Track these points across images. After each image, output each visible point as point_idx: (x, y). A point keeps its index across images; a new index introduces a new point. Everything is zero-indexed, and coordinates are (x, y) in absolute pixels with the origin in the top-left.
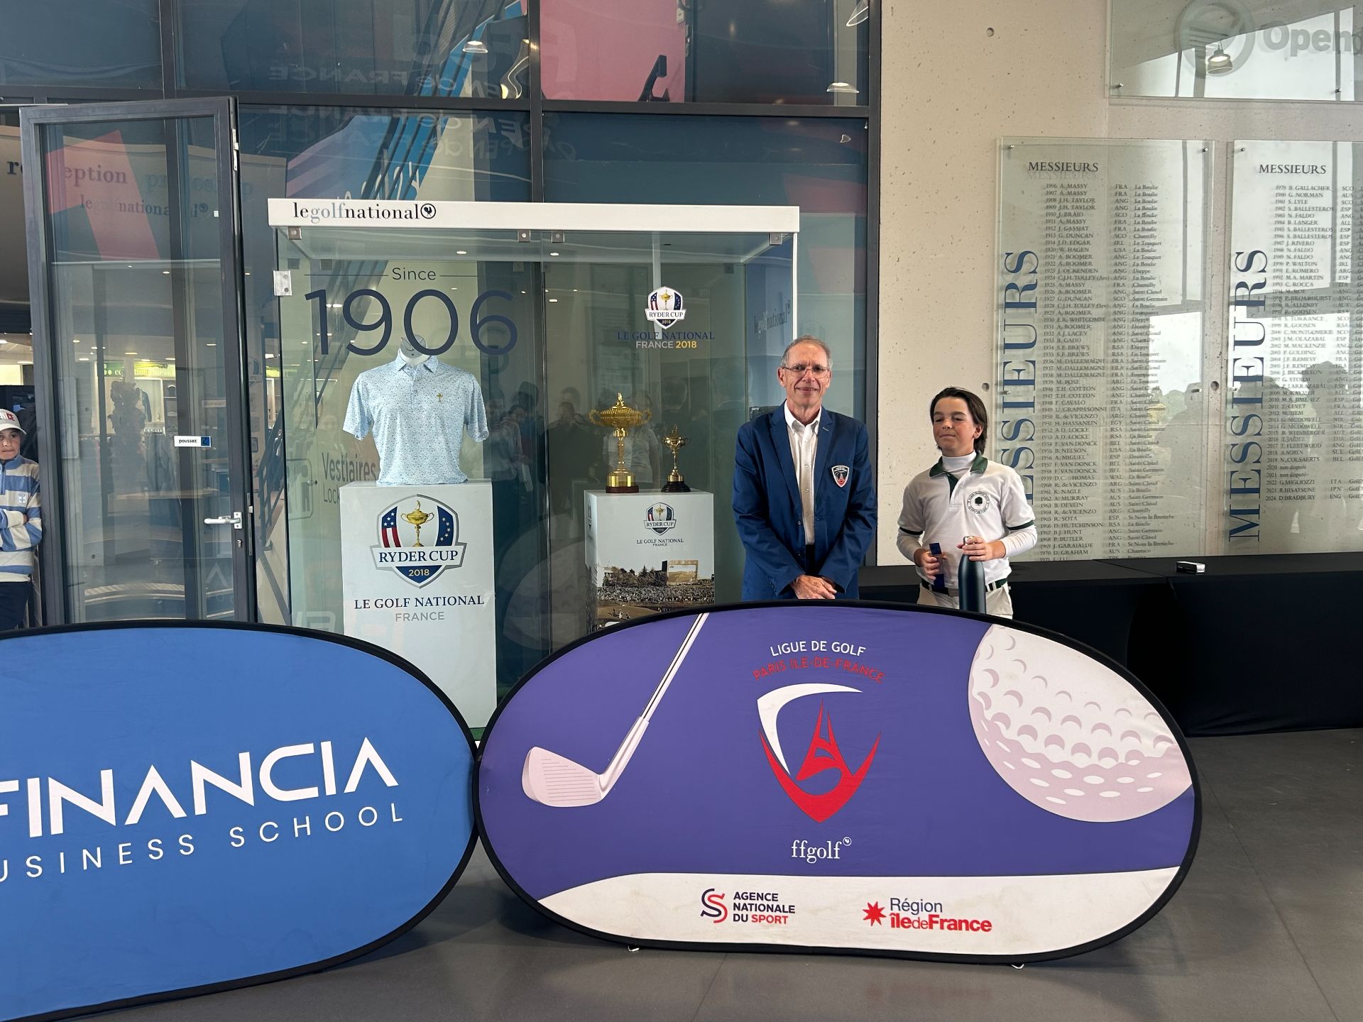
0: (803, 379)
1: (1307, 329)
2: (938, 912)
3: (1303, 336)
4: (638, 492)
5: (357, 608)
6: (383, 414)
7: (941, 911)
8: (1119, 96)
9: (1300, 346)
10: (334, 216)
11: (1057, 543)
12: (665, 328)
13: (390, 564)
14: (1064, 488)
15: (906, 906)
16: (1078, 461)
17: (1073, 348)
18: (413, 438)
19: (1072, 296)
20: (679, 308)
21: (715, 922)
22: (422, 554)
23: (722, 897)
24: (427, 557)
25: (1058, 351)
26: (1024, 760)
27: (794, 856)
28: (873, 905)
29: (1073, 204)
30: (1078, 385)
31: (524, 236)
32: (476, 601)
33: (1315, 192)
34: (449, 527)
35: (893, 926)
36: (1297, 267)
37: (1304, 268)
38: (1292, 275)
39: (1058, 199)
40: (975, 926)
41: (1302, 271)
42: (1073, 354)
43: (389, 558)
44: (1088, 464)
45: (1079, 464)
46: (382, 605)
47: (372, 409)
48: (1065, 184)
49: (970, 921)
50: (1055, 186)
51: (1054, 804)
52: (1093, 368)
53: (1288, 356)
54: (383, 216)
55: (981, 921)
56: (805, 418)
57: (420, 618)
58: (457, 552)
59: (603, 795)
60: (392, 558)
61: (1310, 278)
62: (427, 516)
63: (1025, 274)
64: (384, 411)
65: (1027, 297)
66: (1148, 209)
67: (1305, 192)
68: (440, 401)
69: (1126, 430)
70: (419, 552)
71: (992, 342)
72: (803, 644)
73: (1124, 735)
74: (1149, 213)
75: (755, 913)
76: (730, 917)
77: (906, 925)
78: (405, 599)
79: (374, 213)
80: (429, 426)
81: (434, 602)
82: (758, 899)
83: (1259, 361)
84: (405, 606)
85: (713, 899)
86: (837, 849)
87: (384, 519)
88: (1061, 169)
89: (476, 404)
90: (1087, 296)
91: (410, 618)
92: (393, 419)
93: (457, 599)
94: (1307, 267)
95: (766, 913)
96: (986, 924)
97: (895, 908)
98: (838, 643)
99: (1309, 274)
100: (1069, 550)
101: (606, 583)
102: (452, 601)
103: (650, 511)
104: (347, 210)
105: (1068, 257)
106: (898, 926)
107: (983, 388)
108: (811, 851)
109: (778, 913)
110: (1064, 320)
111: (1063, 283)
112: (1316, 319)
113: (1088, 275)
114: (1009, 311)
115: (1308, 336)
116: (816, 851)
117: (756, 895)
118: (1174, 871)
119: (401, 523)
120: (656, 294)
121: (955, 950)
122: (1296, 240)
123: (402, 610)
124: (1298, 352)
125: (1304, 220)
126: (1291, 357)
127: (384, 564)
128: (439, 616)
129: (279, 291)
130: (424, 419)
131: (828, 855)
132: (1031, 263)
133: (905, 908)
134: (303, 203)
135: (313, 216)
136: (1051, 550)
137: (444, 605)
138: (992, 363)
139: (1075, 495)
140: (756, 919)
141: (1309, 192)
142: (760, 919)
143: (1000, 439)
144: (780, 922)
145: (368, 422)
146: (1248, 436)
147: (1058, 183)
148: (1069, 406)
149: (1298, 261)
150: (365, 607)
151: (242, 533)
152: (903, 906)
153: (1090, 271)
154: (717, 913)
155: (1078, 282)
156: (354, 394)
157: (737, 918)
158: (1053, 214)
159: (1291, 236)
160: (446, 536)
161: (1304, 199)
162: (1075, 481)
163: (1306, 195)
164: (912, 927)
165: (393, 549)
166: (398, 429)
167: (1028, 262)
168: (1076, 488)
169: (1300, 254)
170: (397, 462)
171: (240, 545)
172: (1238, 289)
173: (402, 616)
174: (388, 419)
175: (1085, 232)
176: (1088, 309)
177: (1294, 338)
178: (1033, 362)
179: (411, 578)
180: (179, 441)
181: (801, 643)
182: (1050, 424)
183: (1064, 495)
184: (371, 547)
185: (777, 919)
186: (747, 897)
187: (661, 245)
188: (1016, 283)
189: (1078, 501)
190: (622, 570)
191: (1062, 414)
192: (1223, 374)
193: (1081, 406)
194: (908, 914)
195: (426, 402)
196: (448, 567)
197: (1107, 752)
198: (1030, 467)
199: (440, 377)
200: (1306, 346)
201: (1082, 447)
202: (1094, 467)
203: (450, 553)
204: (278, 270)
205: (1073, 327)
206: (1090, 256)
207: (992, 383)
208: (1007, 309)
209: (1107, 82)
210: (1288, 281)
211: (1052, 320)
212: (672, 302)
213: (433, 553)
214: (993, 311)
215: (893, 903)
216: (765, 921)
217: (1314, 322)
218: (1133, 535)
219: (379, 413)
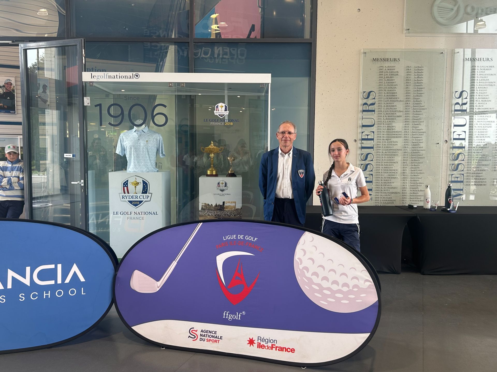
0: (284, 137)
1: (484, 120)
2: (275, 344)
3: (482, 123)
4: (218, 176)
5: (114, 214)
6: (128, 147)
7: (276, 343)
8: (409, 33)
9: (481, 127)
10: (105, 78)
11: (382, 199)
12: (221, 118)
13: (125, 200)
14: (385, 179)
15: (263, 340)
16: (391, 169)
17: (389, 127)
18: (138, 157)
19: (389, 107)
20: (226, 111)
21: (193, 340)
22: (137, 197)
23: (196, 331)
24: (138, 197)
25: (383, 128)
26: (313, 286)
27: (224, 317)
28: (251, 339)
29: (390, 73)
30: (391, 141)
31: (171, 84)
32: (155, 214)
33: (488, 68)
34: (146, 187)
35: (258, 347)
36: (480, 97)
37: (483, 97)
38: (478, 100)
39: (384, 72)
40: (289, 350)
41: (482, 98)
42: (389, 129)
43: (125, 197)
44: (394, 170)
45: (391, 170)
46: (123, 214)
47: (124, 146)
48: (387, 66)
49: (287, 348)
50: (383, 67)
51: (323, 304)
52: (397, 135)
53: (476, 131)
54: (121, 77)
55: (291, 349)
56: (286, 151)
57: (136, 219)
58: (149, 196)
59: (158, 289)
60: (126, 197)
61: (486, 101)
62: (139, 183)
63: (371, 99)
64: (128, 146)
65: (371, 108)
66: (420, 75)
67: (484, 68)
68: (147, 143)
69: (410, 158)
70: (136, 196)
71: (358, 124)
72: (235, 236)
73: (353, 278)
74: (420, 76)
75: (208, 338)
76: (199, 339)
77: (263, 347)
78: (131, 212)
79: (118, 77)
80: (143, 151)
81: (141, 213)
82: (209, 333)
83: (464, 133)
84: (131, 214)
85: (193, 331)
86: (240, 316)
87: (124, 184)
88: (385, 60)
89: (160, 144)
90: (395, 107)
91: (132, 219)
92: (131, 149)
93: (149, 213)
94: (485, 97)
95: (212, 339)
96: (293, 350)
97: (259, 340)
98: (248, 236)
99: (485, 100)
100: (387, 202)
101: (202, 209)
102: (147, 213)
103: (219, 183)
104: (109, 76)
105: (387, 93)
106: (260, 348)
107: (354, 141)
108: (230, 316)
109: (216, 339)
110: (386, 116)
111: (386, 103)
112: (488, 117)
113: (395, 100)
114: (364, 113)
115: (484, 123)
116: (232, 316)
117: (209, 331)
118: (368, 335)
119: (130, 186)
120: (218, 105)
121: (280, 359)
122: (480, 87)
123: (129, 216)
124: (480, 129)
125: (484, 79)
126: (477, 131)
127: (123, 200)
128: (142, 218)
129: (86, 104)
130: (141, 149)
131: (236, 318)
132: (374, 95)
133: (263, 341)
134: (94, 73)
135: (97, 78)
136: (379, 202)
137: (144, 214)
138: (358, 132)
139: (389, 182)
140: (208, 341)
141: (485, 68)
142: (209, 341)
143: (360, 160)
144: (217, 343)
145: (123, 149)
146: (459, 161)
147: (384, 65)
148: (387, 148)
149: (480, 94)
150: (117, 214)
151: (84, 188)
152: (262, 340)
153: (396, 98)
154: (194, 337)
155: (391, 102)
156: (119, 140)
157: (201, 339)
158: (382, 77)
159: (478, 85)
160: (145, 190)
161: (483, 71)
162: (389, 177)
163: (484, 69)
164: (265, 349)
165: (127, 194)
166: (132, 152)
167: (372, 95)
168: (389, 179)
169: (482, 92)
170: (132, 164)
171: (83, 191)
172: (456, 105)
173: (129, 218)
174: (129, 149)
175: (394, 84)
176: (395, 112)
177: (478, 124)
178: (373, 132)
179: (132, 205)
180: (66, 155)
181: (234, 235)
182: (380, 155)
183: (385, 182)
184: (119, 194)
185: (216, 341)
186: (205, 332)
187: (228, 88)
188: (367, 103)
189: (390, 184)
190: (208, 204)
191: (384, 152)
192: (449, 137)
193: (392, 148)
194: (264, 343)
195: (142, 143)
196: (146, 201)
197: (345, 285)
198: (372, 171)
199: (148, 134)
200: (484, 127)
201: (392, 164)
202: (397, 171)
203: (146, 196)
204: (86, 97)
205: (389, 119)
206: (396, 93)
207: (357, 139)
208: (363, 112)
209: (404, 28)
210: (476, 102)
211: (381, 116)
212: (224, 108)
213: (140, 196)
214: (358, 113)
215: (259, 338)
216: (211, 341)
217: (487, 118)
218: (411, 197)
219: (127, 147)
